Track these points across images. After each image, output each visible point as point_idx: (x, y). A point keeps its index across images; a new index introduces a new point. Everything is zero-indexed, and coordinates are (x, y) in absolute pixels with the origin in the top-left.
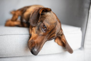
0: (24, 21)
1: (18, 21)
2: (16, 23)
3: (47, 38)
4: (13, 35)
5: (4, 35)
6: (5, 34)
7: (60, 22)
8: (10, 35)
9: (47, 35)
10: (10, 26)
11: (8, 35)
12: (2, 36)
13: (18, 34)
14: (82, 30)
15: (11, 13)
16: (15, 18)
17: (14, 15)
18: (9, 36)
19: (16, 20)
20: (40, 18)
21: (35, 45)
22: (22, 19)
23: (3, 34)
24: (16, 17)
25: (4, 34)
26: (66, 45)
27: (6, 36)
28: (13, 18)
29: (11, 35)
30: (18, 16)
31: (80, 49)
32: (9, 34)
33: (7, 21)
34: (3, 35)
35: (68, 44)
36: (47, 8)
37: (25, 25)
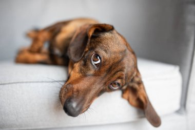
0: (57, 52)
1: (45, 53)
2: (38, 57)
3: (103, 82)
4: (33, 82)
5: (14, 83)
6: (17, 81)
7: (133, 53)
8: (27, 82)
9: (103, 75)
10: (27, 62)
11: (23, 82)
12: (10, 85)
13: (44, 80)
14: (181, 71)
15: (28, 35)
16: (36, 47)
17: (36, 40)
18: (24, 84)
19: (39, 51)
20: (88, 44)
21: (73, 93)
22: (51, 49)
23: (13, 81)
24: (40, 44)
25: (15, 81)
26: (146, 107)
27: (18, 84)
28: (32, 46)
29: (30, 82)
30: (44, 42)
31: (178, 112)
32: (25, 81)
33: (20, 52)
34: (12, 83)
35: (150, 104)
36: (105, 25)
37: (60, 61)
